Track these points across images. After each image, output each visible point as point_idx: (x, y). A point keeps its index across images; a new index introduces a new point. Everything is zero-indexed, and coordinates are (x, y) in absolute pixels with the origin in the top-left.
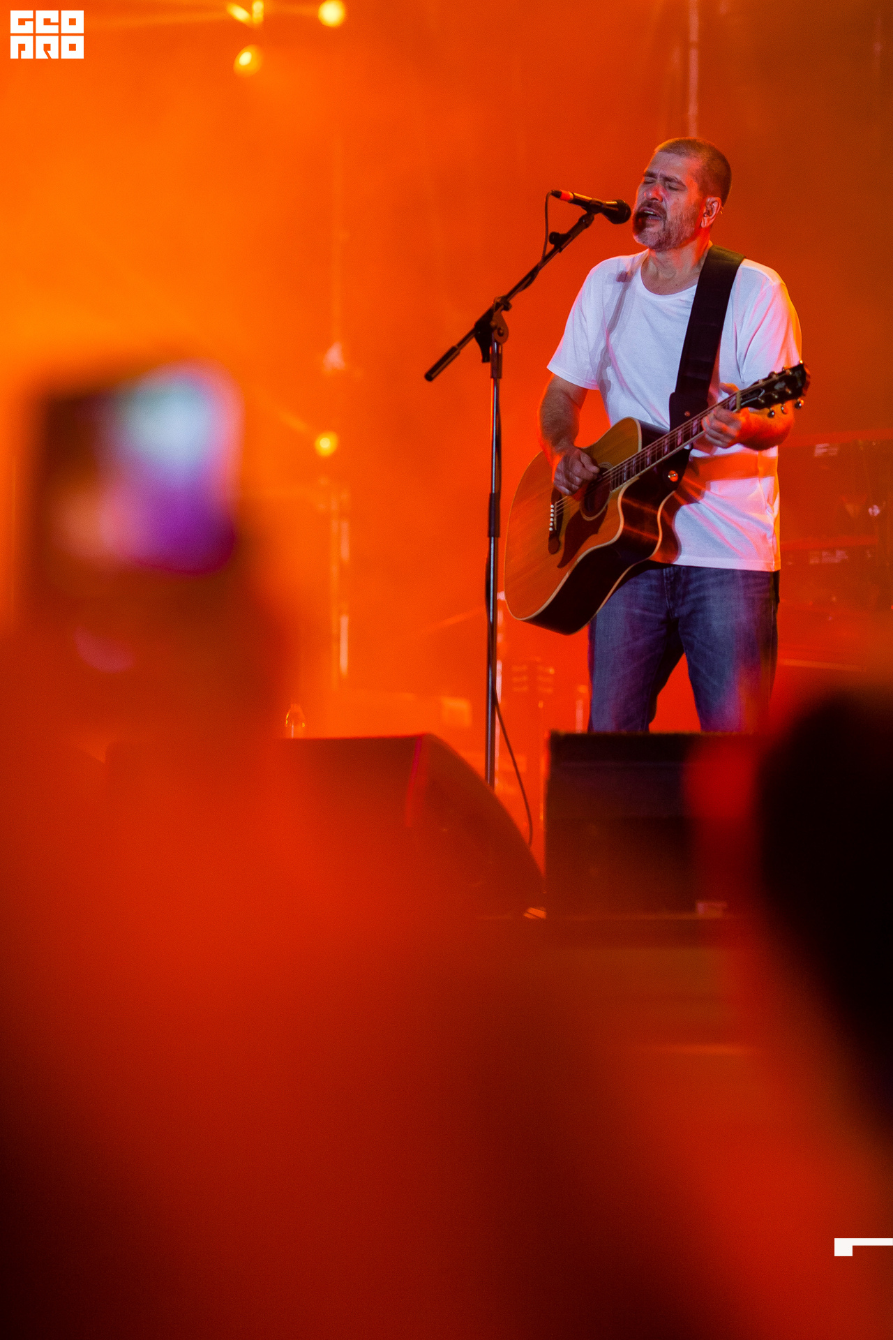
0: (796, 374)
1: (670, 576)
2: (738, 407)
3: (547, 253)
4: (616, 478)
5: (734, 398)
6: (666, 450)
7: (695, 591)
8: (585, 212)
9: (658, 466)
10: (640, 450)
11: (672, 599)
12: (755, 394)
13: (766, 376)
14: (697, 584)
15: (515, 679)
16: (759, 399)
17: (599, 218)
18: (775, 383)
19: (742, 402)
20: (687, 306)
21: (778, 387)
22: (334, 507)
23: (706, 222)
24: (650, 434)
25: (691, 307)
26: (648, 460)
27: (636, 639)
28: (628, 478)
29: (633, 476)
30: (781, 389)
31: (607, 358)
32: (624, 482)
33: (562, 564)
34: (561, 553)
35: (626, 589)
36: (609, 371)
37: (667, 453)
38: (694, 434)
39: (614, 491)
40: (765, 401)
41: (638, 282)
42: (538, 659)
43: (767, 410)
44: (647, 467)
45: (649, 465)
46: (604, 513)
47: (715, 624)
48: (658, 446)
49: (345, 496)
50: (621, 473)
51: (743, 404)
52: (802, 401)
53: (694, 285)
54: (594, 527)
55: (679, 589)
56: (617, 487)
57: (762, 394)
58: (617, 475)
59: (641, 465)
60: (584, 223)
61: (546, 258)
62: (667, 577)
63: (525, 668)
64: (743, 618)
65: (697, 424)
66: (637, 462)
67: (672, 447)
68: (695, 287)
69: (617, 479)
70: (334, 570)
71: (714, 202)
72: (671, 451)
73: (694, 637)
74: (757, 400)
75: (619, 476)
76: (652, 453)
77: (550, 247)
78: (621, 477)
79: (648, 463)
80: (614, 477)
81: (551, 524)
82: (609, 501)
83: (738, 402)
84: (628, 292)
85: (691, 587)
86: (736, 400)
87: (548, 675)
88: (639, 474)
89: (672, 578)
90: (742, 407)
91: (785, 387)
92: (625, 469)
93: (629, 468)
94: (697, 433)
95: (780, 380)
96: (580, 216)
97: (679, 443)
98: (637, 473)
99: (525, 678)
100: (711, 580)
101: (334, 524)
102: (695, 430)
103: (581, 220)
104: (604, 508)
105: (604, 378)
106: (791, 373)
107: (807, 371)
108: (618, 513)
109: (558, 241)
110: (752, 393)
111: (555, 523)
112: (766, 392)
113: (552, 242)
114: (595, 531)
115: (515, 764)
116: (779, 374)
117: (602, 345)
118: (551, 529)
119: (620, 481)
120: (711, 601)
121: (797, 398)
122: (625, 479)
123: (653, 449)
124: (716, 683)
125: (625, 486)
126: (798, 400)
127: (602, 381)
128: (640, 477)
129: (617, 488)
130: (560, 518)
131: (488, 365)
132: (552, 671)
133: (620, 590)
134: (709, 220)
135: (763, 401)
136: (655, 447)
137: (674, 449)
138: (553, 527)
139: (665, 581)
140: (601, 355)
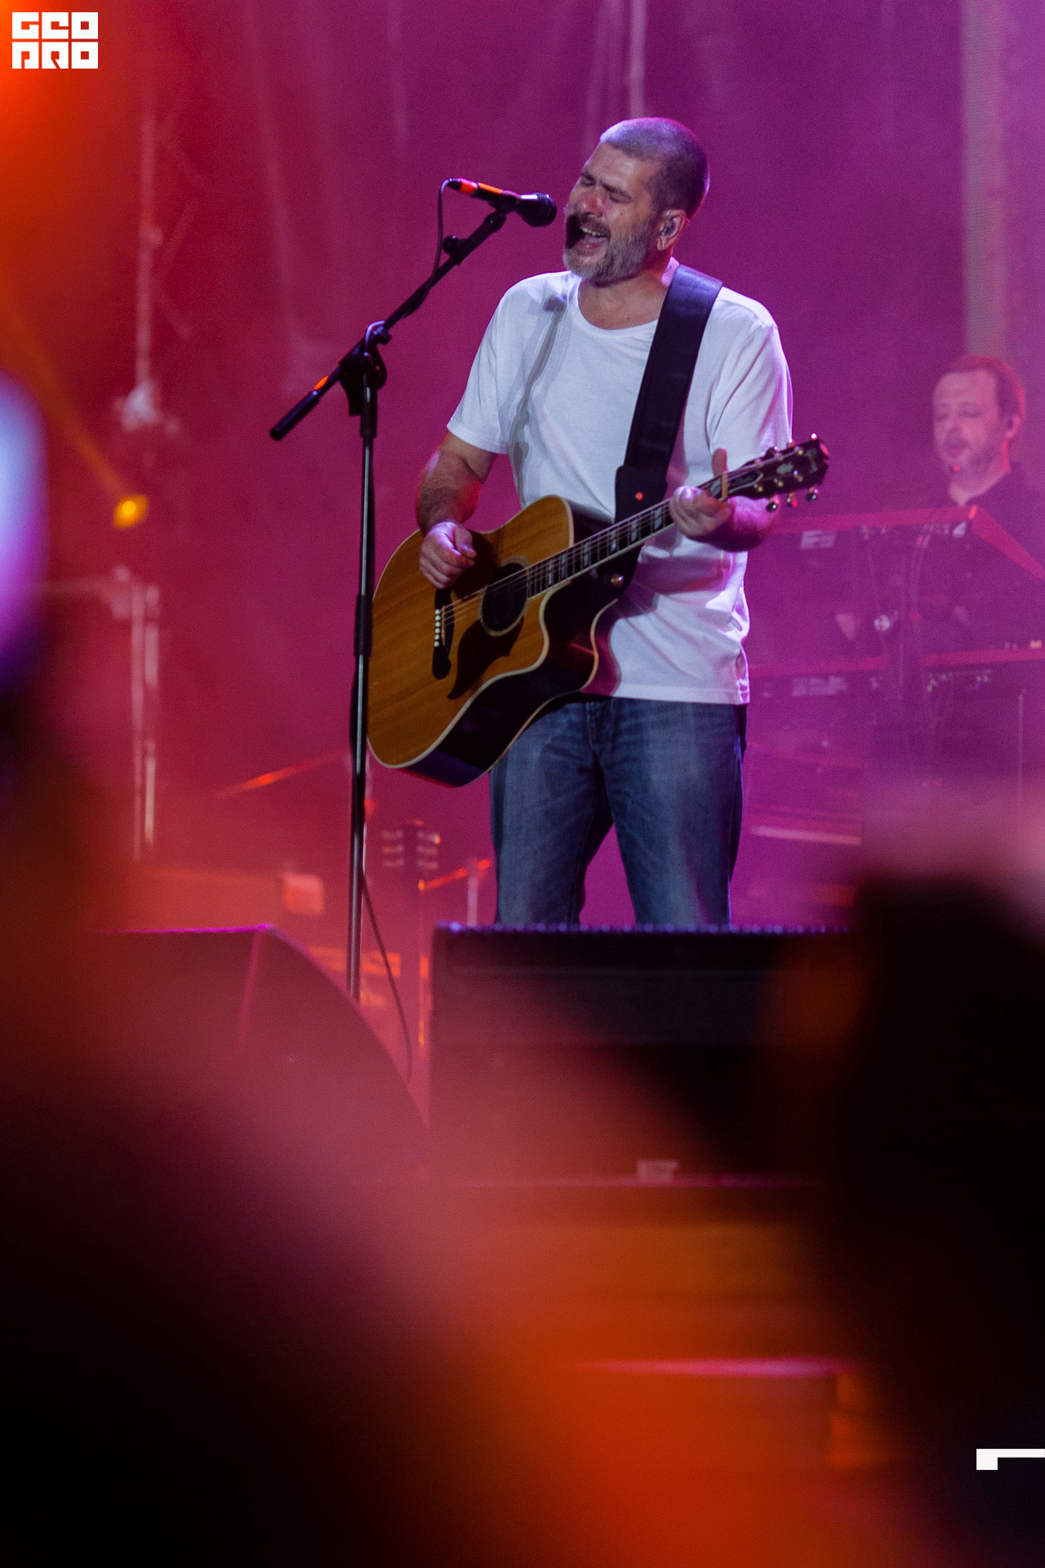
0: (809, 454)
1: (596, 710)
2: (724, 495)
3: (442, 263)
4: (536, 581)
5: (717, 483)
6: (614, 546)
7: (630, 731)
8: (492, 210)
9: (599, 569)
10: (571, 544)
11: (598, 740)
12: (748, 479)
13: (763, 454)
14: (633, 721)
15: (387, 850)
16: (756, 486)
17: (513, 219)
18: (778, 464)
19: (730, 488)
20: (645, 348)
21: (782, 470)
22: (137, 611)
23: (664, 242)
24: (586, 522)
25: (649, 349)
26: (586, 558)
27: (556, 795)
28: (556, 581)
29: (562, 579)
30: (786, 473)
31: (525, 415)
32: (550, 586)
33: (456, 693)
34: (452, 678)
35: (539, 728)
36: (527, 433)
37: (615, 551)
38: (656, 527)
39: (533, 597)
40: (765, 488)
41: (574, 310)
42: (418, 823)
43: (765, 502)
44: (584, 568)
45: (587, 566)
46: (519, 627)
47: (655, 777)
48: (601, 540)
49: (153, 594)
50: (544, 574)
51: (731, 491)
52: (816, 491)
53: (653, 320)
54: (504, 647)
55: (608, 727)
56: (538, 592)
57: (758, 479)
58: (538, 577)
59: (575, 563)
60: (492, 225)
61: (439, 273)
62: (591, 712)
63: (400, 834)
64: (695, 771)
65: (662, 515)
66: (570, 561)
67: (622, 544)
68: (655, 323)
69: (538, 583)
70: (137, 696)
71: (675, 216)
72: (621, 548)
73: (627, 794)
74: (752, 487)
75: (541, 578)
76: (592, 550)
77: (445, 257)
78: (544, 580)
79: (586, 564)
80: (533, 579)
81: (437, 637)
82: (525, 612)
83: (725, 488)
84: (561, 327)
85: (624, 725)
86: (721, 485)
87: (432, 844)
88: (571, 577)
89: (598, 713)
90: (730, 496)
91: (793, 471)
92: (550, 568)
93: (556, 568)
94: (661, 527)
95: (786, 461)
96: (486, 214)
97: (633, 539)
98: (569, 576)
99: (400, 848)
100: (652, 718)
101: (137, 634)
102: (658, 523)
103: (487, 220)
104: (518, 621)
105: (520, 440)
106: (801, 452)
107: (824, 448)
108: (540, 628)
109: (456, 250)
110: (744, 477)
111: (443, 636)
112: (764, 477)
113: (447, 251)
114: (506, 652)
115: (387, 966)
116: (784, 452)
117: (518, 397)
118: (436, 644)
119: (544, 585)
120: (651, 746)
121: (809, 487)
122: (550, 582)
123: (593, 545)
124: (657, 859)
125: (549, 592)
126: (811, 490)
127: (517, 444)
128: (573, 580)
129: (539, 594)
130: (449, 628)
131: (357, 419)
132: (436, 839)
133: (532, 728)
134: (668, 240)
135: (760, 489)
136: (596, 543)
137: (626, 546)
138: (440, 640)
139: (588, 717)
140: (518, 408)
